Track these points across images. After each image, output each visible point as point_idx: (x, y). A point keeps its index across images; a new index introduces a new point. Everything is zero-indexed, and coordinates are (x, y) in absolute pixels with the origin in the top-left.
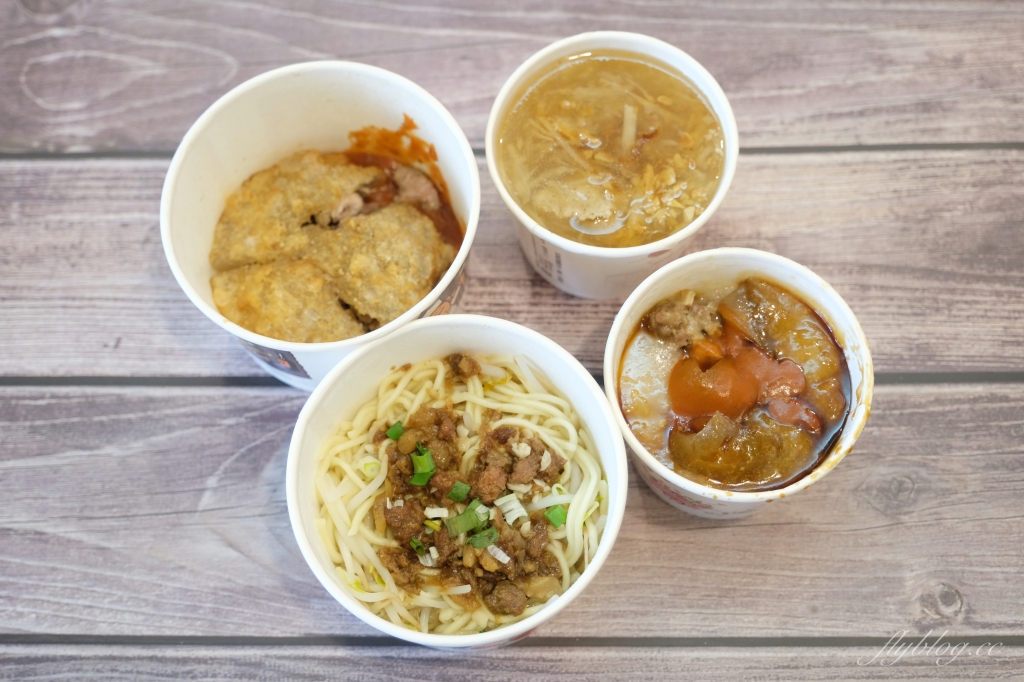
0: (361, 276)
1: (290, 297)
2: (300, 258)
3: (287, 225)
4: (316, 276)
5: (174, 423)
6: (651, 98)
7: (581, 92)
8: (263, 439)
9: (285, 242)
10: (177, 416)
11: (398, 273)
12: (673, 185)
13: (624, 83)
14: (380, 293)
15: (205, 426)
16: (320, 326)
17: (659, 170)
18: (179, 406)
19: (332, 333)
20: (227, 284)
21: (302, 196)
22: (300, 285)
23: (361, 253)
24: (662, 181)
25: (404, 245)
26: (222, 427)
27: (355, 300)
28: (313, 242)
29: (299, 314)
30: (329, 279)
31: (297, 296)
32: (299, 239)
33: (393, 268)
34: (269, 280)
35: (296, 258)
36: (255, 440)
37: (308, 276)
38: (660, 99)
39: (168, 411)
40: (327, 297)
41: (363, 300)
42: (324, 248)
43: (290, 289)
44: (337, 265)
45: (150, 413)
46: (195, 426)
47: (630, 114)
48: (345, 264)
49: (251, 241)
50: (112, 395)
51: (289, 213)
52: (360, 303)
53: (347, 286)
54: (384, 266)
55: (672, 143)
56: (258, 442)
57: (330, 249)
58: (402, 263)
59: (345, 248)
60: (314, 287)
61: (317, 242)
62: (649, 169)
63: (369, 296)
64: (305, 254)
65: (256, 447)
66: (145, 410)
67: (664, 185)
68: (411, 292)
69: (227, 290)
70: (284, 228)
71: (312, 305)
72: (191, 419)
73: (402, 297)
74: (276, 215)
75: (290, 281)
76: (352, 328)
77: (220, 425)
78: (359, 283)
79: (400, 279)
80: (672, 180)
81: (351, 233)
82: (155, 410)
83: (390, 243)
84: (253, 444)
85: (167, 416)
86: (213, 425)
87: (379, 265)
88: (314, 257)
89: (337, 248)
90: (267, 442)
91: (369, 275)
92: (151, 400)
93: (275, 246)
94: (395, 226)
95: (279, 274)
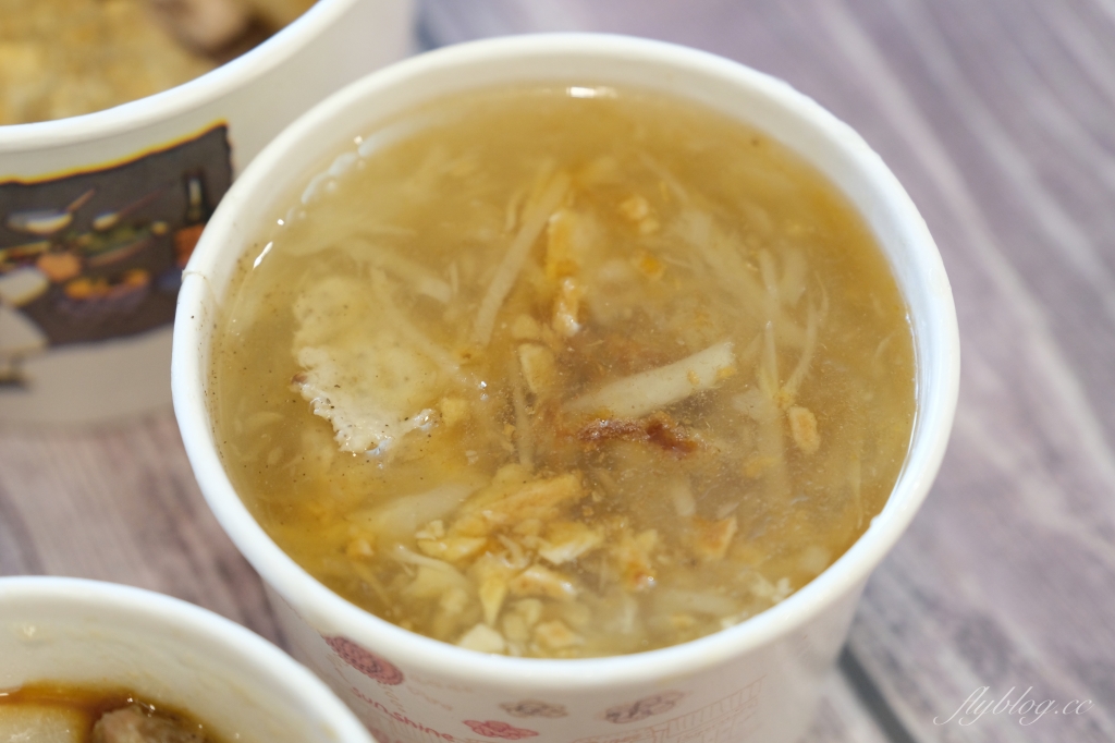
6: (790, 389)
7: (697, 227)
12: (544, 562)
13: (796, 312)
17: (574, 512)
24: (545, 534)
38: (798, 414)
47: (709, 366)
55: (685, 505)
62: (567, 485)
67: (531, 541)
80: (559, 553)
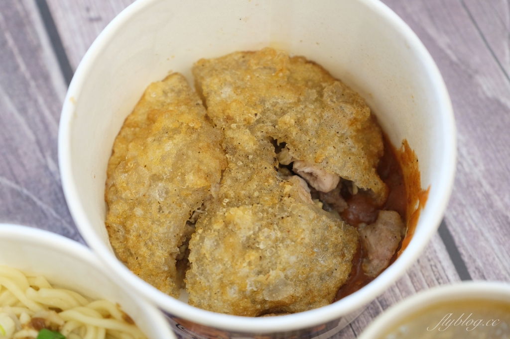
0: (227, 224)
1: (170, 161)
2: (225, 152)
3: (258, 121)
4: (208, 176)
5: (31, 111)
8: (45, 207)
9: (238, 127)
10: (39, 111)
11: (250, 264)
14: (217, 254)
15: (38, 142)
16: (155, 207)
18: (50, 108)
19: (153, 223)
20: (172, 90)
21: (298, 122)
22: (189, 164)
23: (255, 214)
25: (289, 257)
26: (43, 161)
27: (200, 231)
28: (251, 157)
29: (156, 178)
30: (213, 191)
31: (175, 167)
32: (247, 141)
33: (253, 256)
34: (184, 130)
35: (225, 147)
36: (40, 199)
37: (204, 168)
39: (41, 100)
40: (191, 199)
41: (202, 239)
42: (249, 172)
43: (181, 156)
44: (232, 194)
45: (33, 84)
46: (35, 133)
48: (237, 202)
49: (227, 92)
50: (38, 38)
51: (274, 117)
52: (198, 237)
53: (212, 215)
54: (250, 245)
56: (39, 203)
57: (250, 179)
58: (265, 263)
59: (256, 194)
60: (193, 180)
61: (253, 162)
63: (208, 244)
64: (233, 155)
65: (34, 204)
66: (34, 77)
68: (236, 288)
69: (165, 93)
70: (254, 119)
71: (171, 187)
72: (41, 126)
73: (225, 281)
74: (268, 105)
75: (190, 152)
76: (168, 242)
77: (44, 157)
78: (218, 226)
79: (244, 269)
81: (276, 192)
82: (38, 86)
83: (283, 240)
84: (35, 199)
85: (36, 102)
86: (42, 151)
87: (249, 238)
88: (232, 165)
89: (254, 185)
90: (43, 212)
91: (232, 233)
92: (46, 78)
93: (229, 119)
94: (307, 237)
95: (194, 136)
